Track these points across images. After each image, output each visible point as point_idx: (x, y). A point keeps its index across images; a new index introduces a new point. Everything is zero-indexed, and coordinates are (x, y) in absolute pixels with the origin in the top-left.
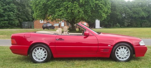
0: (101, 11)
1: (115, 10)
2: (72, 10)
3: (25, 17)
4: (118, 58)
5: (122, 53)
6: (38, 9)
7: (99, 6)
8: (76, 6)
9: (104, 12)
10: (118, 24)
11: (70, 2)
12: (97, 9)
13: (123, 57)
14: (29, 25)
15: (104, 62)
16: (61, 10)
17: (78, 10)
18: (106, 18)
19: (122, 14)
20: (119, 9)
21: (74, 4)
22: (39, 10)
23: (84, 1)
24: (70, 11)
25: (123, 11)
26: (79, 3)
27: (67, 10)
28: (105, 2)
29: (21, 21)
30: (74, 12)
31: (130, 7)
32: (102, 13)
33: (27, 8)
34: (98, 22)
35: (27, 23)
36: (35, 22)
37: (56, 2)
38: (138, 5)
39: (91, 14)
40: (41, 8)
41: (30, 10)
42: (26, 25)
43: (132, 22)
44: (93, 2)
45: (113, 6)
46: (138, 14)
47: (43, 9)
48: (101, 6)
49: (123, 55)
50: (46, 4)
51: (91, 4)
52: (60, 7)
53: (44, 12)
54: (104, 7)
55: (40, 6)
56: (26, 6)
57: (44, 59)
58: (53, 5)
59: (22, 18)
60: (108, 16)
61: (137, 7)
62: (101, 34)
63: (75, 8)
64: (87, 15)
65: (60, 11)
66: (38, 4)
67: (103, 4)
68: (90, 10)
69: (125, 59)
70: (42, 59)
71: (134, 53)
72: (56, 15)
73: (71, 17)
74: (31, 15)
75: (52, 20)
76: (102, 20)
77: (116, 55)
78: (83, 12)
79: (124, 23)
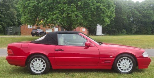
0: (103, 15)
1: (120, 12)
2: (68, 14)
3: (9, 21)
4: (120, 69)
5: (125, 64)
6: (27, 12)
7: (101, 9)
8: (74, 9)
9: (107, 16)
10: (124, 30)
11: (67, 4)
12: (98, 13)
13: (125, 69)
14: (15, 31)
15: (106, 74)
16: (55, 14)
17: (76, 14)
18: (109, 23)
19: (129, 18)
20: (125, 12)
21: (71, 7)
22: (29, 13)
23: (83, 4)
24: (66, 15)
25: (131, 14)
26: (77, 6)
27: (62, 13)
28: (108, 5)
29: (4, 26)
30: (71, 16)
31: (140, 9)
32: (104, 17)
33: (12, 10)
34: (99, 28)
35: (11, 28)
36: (22, 27)
37: (49, 4)
38: (148, 6)
39: (92, 18)
40: (31, 11)
41: (16, 12)
42: (11, 31)
43: (141, 28)
44: (94, 4)
45: (118, 8)
46: (149, 17)
47: (33, 13)
48: (103, 10)
49: (125, 67)
50: (37, 6)
51: (92, 7)
52: (54, 11)
53: (34, 16)
54: (107, 10)
55: (30, 9)
56: (10, 7)
57: (43, 71)
58: (45, 8)
59: (5, 22)
60: (112, 21)
61: (148, 10)
62: (103, 45)
63: (72, 11)
64: (86, 19)
65: (53, 15)
66: (27, 6)
67: (106, 7)
68: (90, 14)
69: (127, 71)
70: (40, 70)
71: (137, 65)
72: (49, 20)
73: (67, 22)
74: (16, 18)
75: (44, 26)
76: (105, 26)
77: (118, 67)
78: (82, 17)
79: (132, 30)
